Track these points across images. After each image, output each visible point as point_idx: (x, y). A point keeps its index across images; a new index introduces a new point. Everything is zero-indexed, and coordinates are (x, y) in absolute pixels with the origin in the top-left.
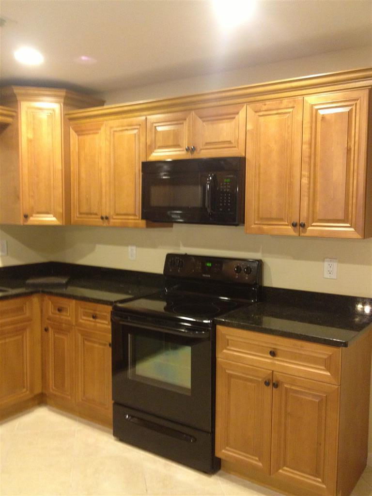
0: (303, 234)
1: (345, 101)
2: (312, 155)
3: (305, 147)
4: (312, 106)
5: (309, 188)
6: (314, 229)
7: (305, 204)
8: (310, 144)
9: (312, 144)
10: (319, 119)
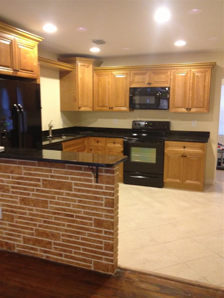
0: (189, 112)
1: (204, 71)
2: (193, 87)
3: (191, 85)
4: (193, 72)
5: (192, 97)
6: (193, 110)
7: (190, 102)
8: (193, 84)
9: (193, 83)
10: (196, 76)
